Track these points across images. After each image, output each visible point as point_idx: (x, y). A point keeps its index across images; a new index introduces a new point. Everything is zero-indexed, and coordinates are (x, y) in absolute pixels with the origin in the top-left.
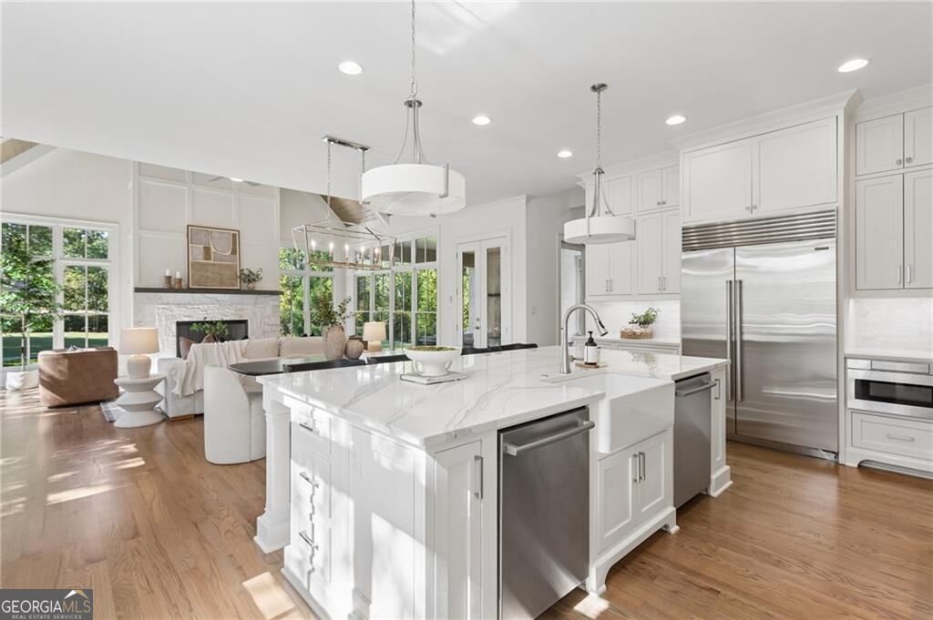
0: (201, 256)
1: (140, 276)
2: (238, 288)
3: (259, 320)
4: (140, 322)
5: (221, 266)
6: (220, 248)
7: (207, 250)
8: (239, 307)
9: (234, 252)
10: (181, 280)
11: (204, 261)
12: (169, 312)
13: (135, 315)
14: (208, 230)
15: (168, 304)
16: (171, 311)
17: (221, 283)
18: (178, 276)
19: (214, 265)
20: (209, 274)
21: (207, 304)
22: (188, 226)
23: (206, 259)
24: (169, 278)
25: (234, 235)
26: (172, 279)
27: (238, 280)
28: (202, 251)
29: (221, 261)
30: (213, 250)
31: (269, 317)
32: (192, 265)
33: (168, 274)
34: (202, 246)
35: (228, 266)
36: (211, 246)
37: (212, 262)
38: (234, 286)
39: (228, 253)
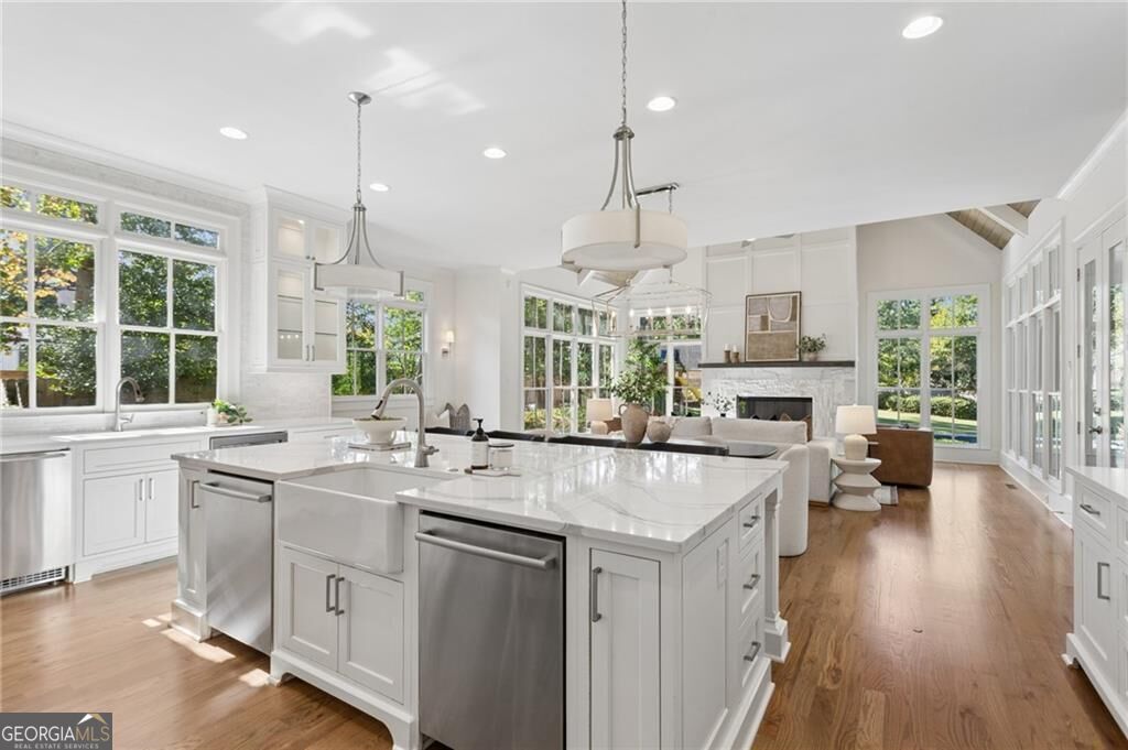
0: (758, 328)
1: (707, 352)
2: (797, 359)
3: (825, 399)
5: (778, 336)
6: (779, 315)
7: (764, 320)
9: (793, 318)
10: (738, 354)
11: (761, 332)
12: (730, 388)
14: (765, 298)
15: (730, 379)
16: (732, 385)
17: (778, 355)
18: (735, 350)
19: (770, 335)
20: (766, 346)
21: (765, 378)
22: (747, 296)
23: (763, 330)
24: (728, 353)
25: (794, 298)
26: (731, 353)
27: (798, 350)
28: (760, 320)
29: (778, 330)
30: (770, 318)
32: (750, 337)
33: (726, 349)
34: (759, 316)
35: (786, 335)
36: (769, 314)
37: (769, 332)
38: (791, 357)
39: (787, 320)
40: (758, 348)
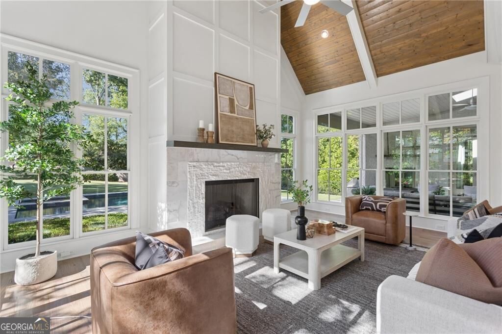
0: (227, 109)
1: (173, 128)
2: (256, 145)
3: (266, 178)
4: (173, 183)
5: (242, 121)
6: (241, 101)
7: (232, 101)
8: (254, 164)
9: (251, 107)
10: (211, 133)
11: (229, 114)
12: (199, 171)
13: (169, 174)
14: (231, 80)
15: (199, 161)
16: (201, 169)
17: (243, 139)
18: (209, 129)
19: (237, 118)
20: (234, 129)
21: (229, 162)
22: (216, 74)
23: (231, 112)
24: (202, 131)
25: (251, 88)
26: (205, 132)
27: (256, 136)
28: (228, 102)
29: (242, 115)
30: (236, 103)
31: (273, 175)
32: (221, 117)
33: (201, 126)
34: (228, 97)
35: (247, 121)
36: (235, 98)
37: (236, 115)
38: (252, 143)
39: (247, 108)
40: (229, 131)
